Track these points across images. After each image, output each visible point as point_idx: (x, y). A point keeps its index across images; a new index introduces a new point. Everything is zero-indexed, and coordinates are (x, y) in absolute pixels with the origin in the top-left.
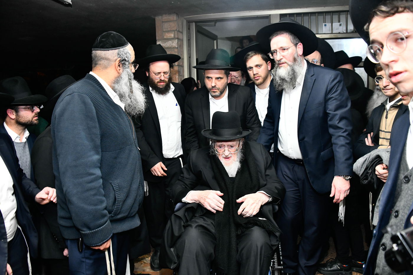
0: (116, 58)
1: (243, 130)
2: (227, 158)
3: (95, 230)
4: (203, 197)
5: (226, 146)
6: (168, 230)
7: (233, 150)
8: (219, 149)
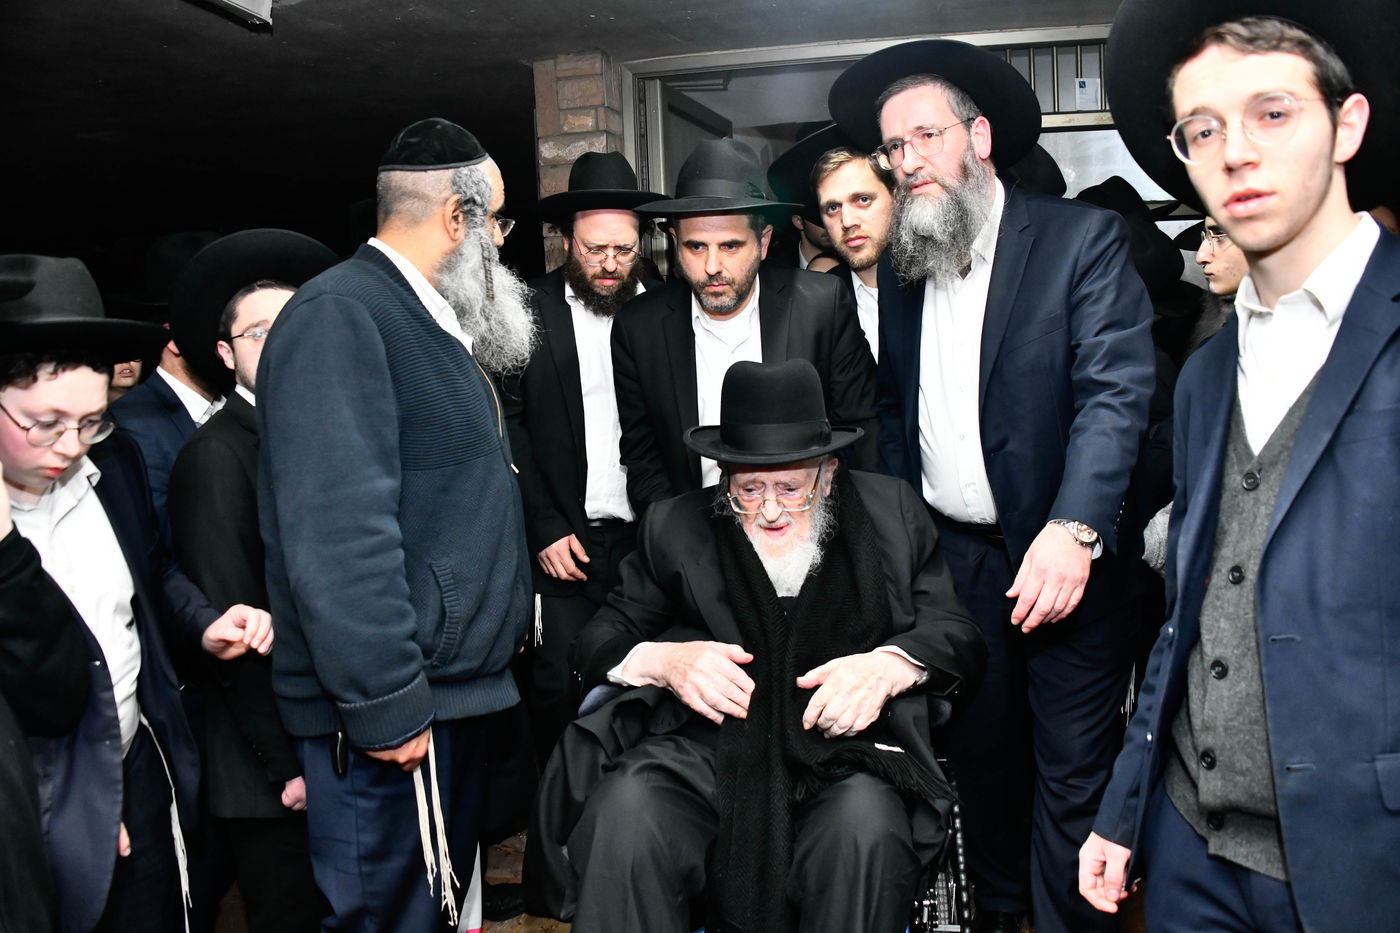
0: (446, 194)
1: (833, 430)
2: (772, 528)
3: (380, 699)
4: (679, 665)
5: (770, 487)
6: (554, 778)
7: (794, 501)
8: (746, 498)
